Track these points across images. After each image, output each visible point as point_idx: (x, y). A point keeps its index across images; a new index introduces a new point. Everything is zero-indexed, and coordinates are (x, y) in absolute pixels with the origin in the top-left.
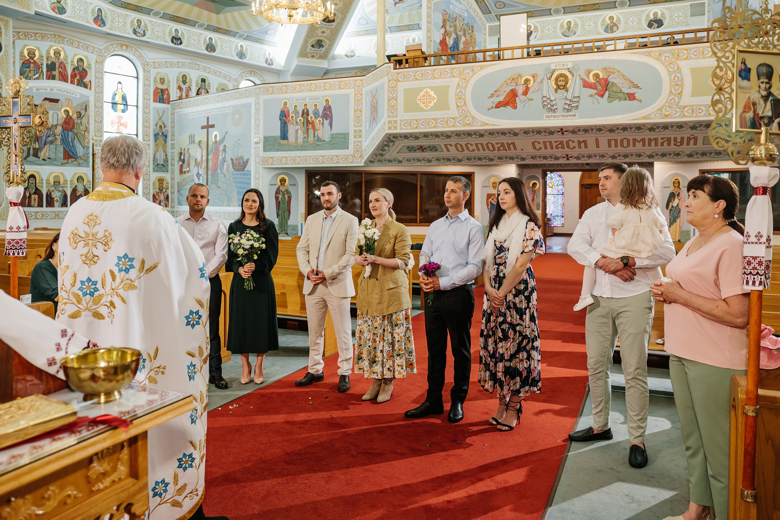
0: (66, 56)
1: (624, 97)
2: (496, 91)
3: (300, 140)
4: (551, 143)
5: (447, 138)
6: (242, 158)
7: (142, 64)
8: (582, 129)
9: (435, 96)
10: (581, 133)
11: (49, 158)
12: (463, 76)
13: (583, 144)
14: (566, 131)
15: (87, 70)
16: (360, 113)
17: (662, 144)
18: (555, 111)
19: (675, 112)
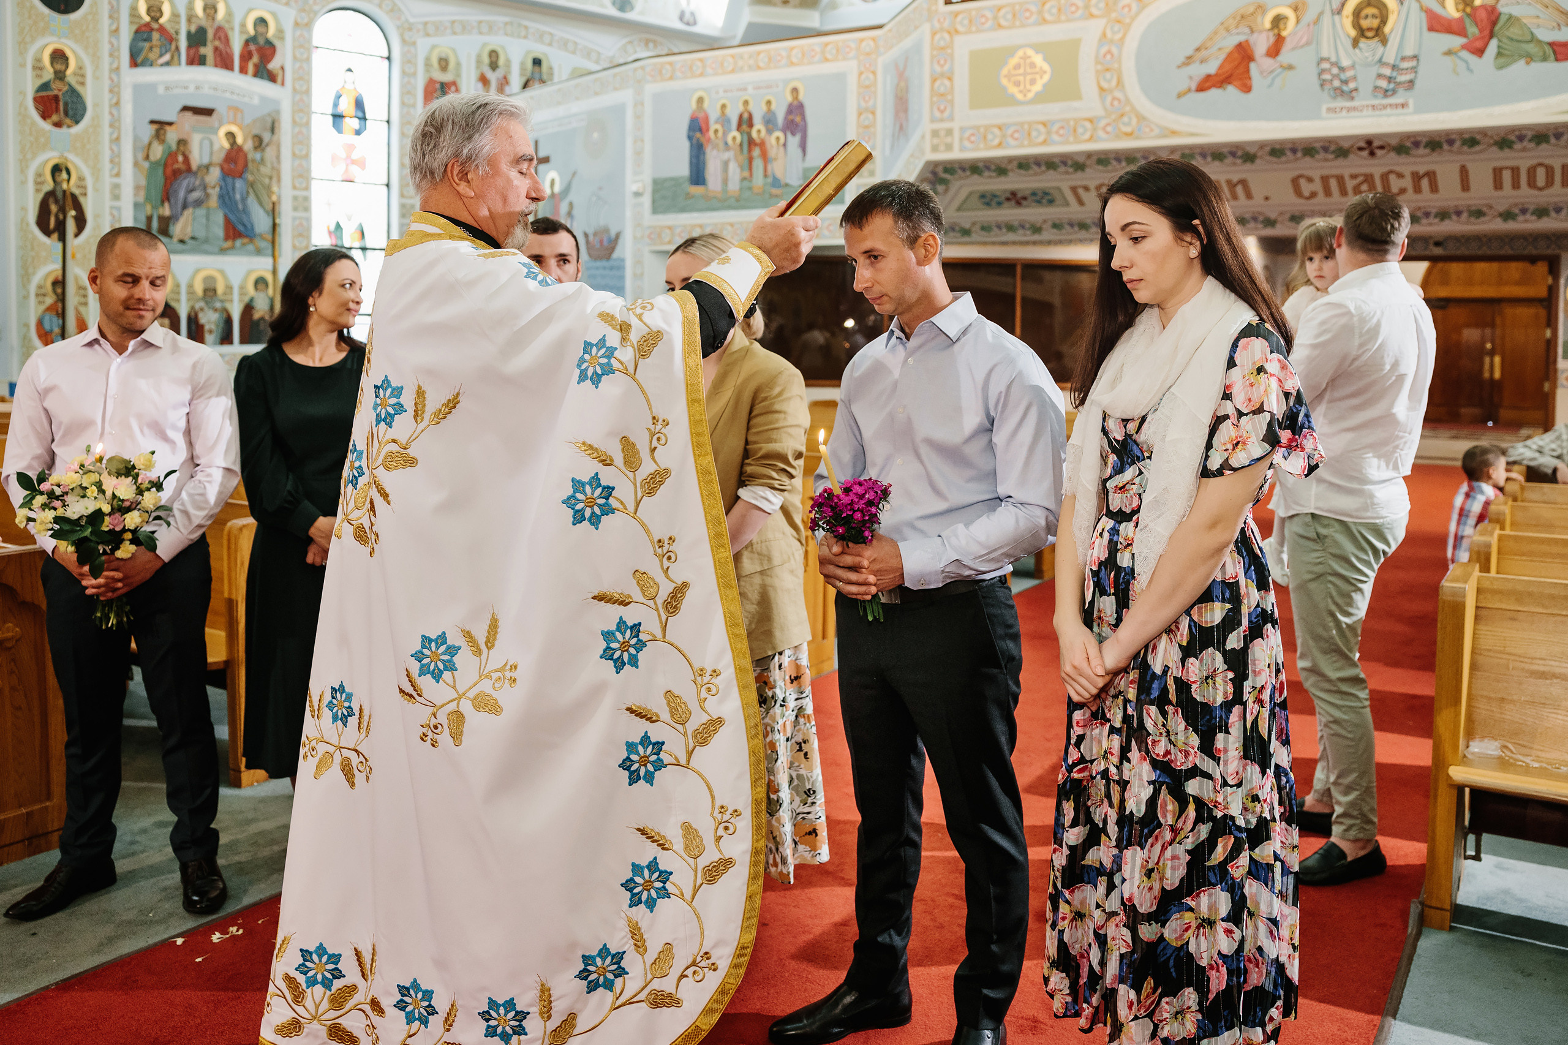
0: (229, 14)
1: (1541, 54)
2: (1198, 50)
3: (734, 185)
4: (1340, 179)
5: (1076, 170)
6: (606, 230)
7: (398, 27)
8: (1424, 140)
9: (1046, 67)
10: (1421, 151)
11: (193, 238)
12: (1114, 15)
13: (1425, 183)
14: (1382, 147)
15: (276, 42)
16: (870, 116)
18: (1350, 95)
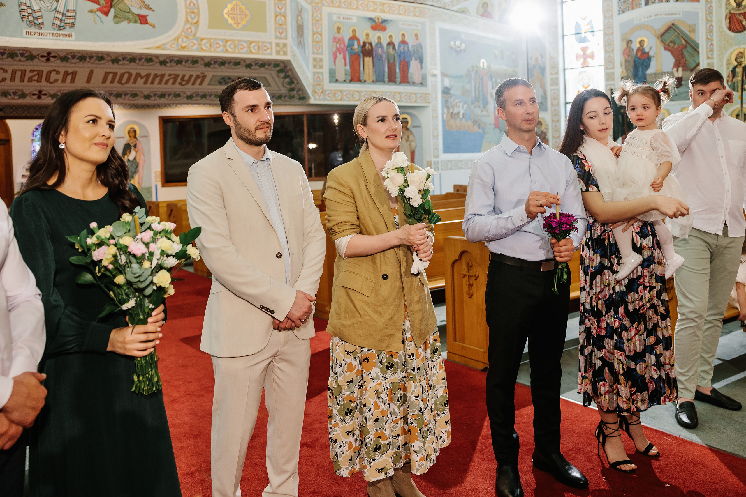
1: (134, 19)
4: (23, 72)
8: (78, 55)
10: (75, 61)
14: (55, 57)
17: (167, 82)
18: (40, 26)
19: (192, 44)
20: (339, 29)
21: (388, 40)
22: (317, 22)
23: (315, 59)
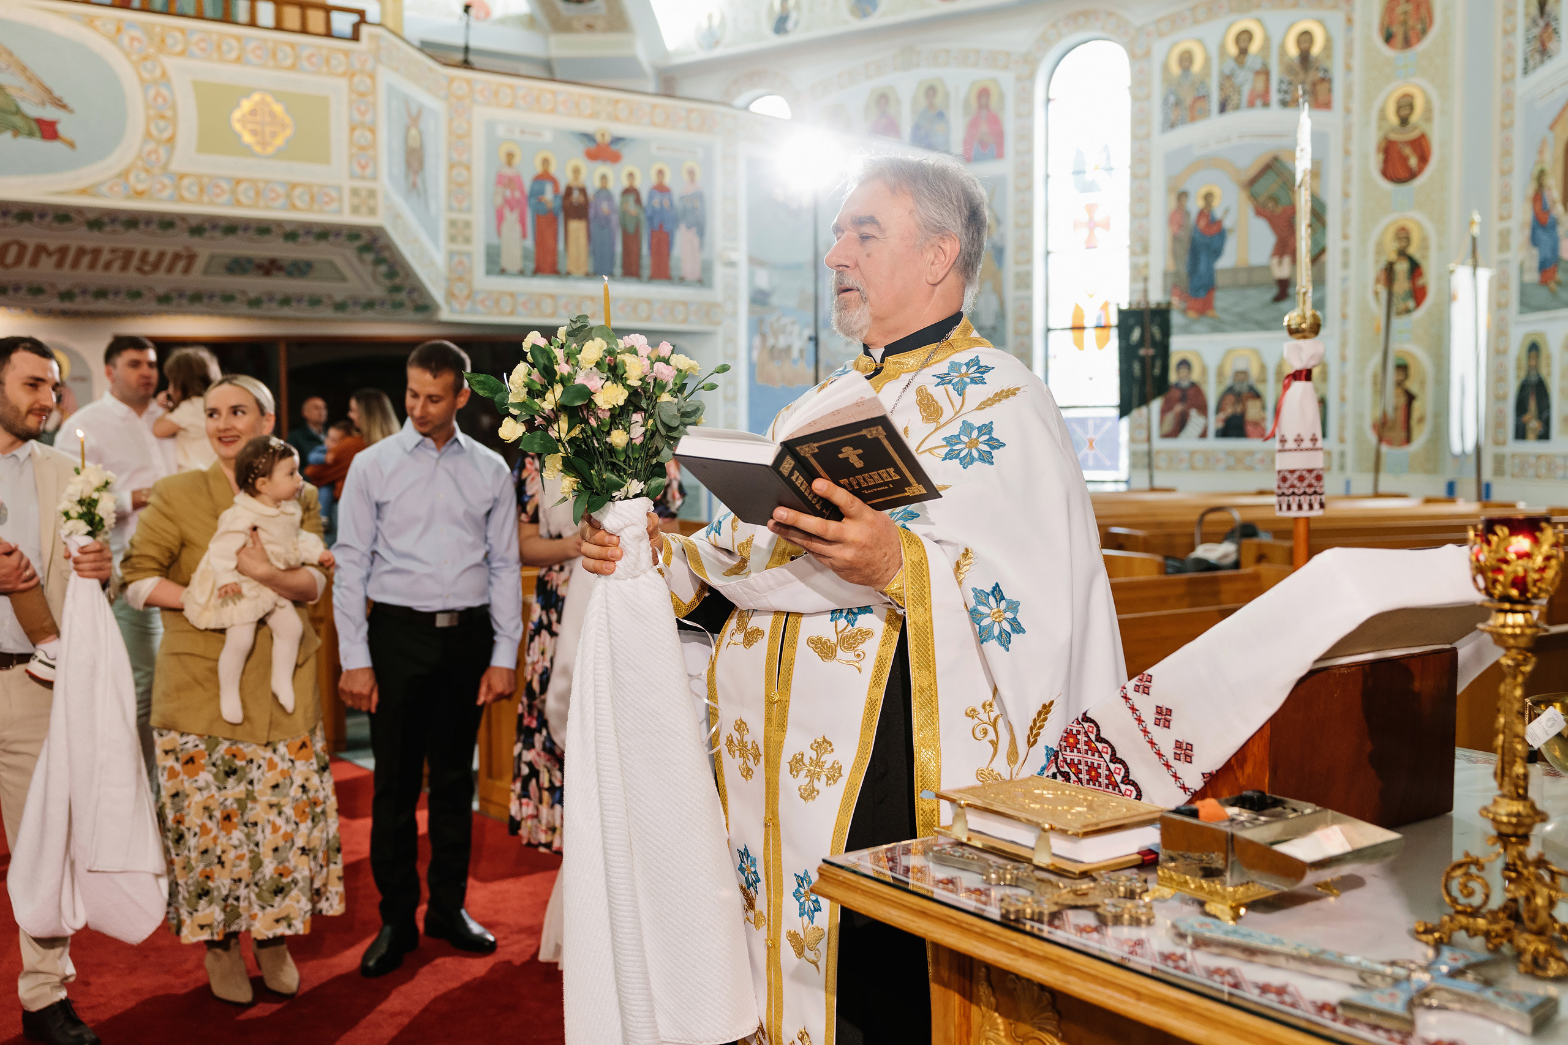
1: (27, 129)
17: (108, 266)
19: (159, 186)
20: (510, 156)
21: (625, 183)
22: (459, 139)
23: (453, 223)
